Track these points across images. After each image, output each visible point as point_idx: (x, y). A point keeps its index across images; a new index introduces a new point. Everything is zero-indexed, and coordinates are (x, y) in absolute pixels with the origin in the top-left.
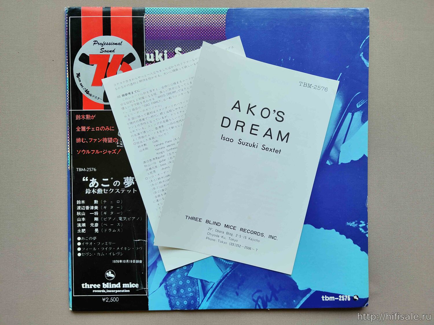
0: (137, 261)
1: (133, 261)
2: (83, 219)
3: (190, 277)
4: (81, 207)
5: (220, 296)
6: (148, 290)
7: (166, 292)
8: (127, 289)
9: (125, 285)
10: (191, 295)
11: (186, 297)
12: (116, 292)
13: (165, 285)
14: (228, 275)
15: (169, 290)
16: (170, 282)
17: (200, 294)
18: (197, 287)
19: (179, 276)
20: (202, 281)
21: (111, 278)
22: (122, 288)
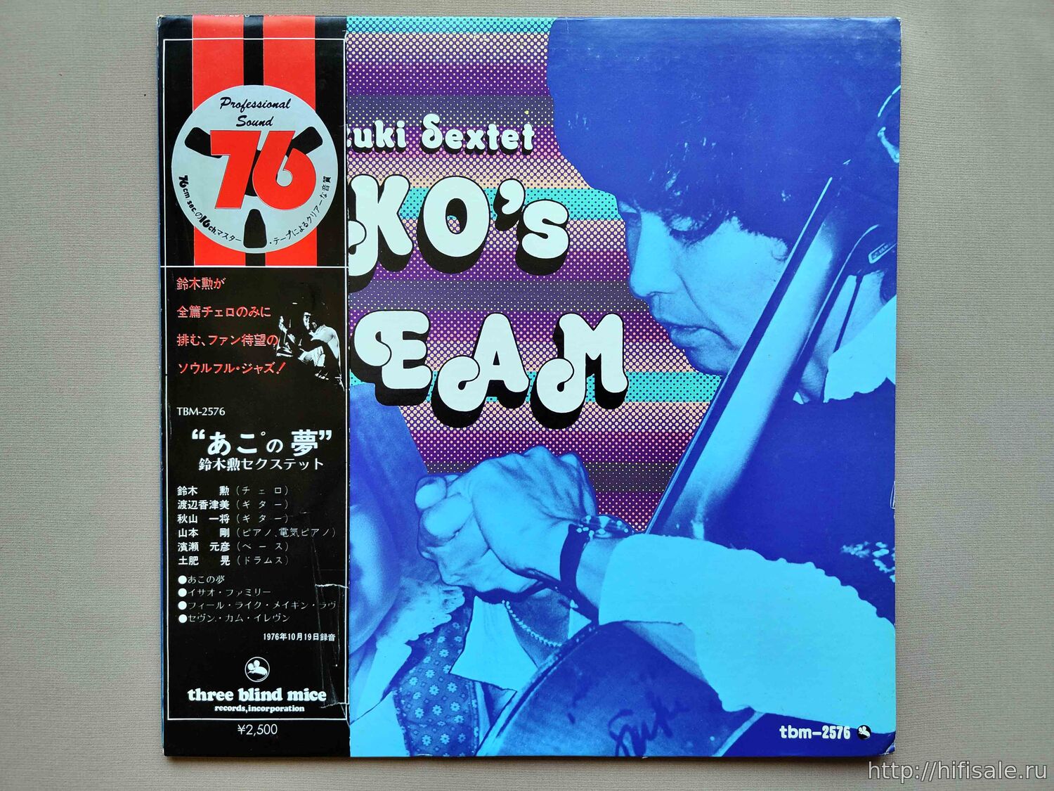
0: (322, 637)
1: (314, 636)
2: (194, 532)
3: (457, 676)
4: (188, 503)
5: (531, 724)
6: (348, 706)
7: (398, 713)
8: (298, 704)
9: (293, 695)
10: (460, 720)
11: (447, 724)
12: (271, 712)
13: (396, 694)
14: (550, 674)
15: (404, 707)
16: (408, 687)
17: (481, 720)
18: (474, 702)
19: (430, 674)
20: (485, 686)
21: (260, 676)
22: (285, 703)
